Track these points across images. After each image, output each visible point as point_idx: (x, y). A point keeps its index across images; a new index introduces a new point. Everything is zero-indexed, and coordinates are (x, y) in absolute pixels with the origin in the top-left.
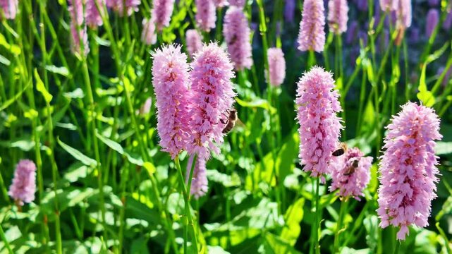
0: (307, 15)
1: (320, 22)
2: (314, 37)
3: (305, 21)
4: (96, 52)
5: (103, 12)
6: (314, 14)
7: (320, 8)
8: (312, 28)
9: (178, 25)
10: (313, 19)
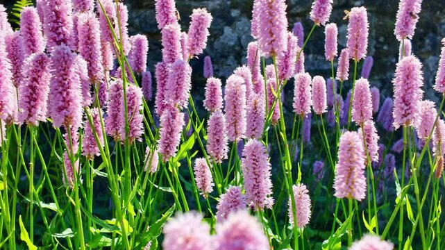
0: (343, 156)
1: (360, 165)
2: (353, 183)
3: (342, 164)
4: (90, 184)
5: (102, 141)
6: (351, 156)
7: (359, 150)
8: (350, 172)
9: (185, 154)
10: (351, 162)
